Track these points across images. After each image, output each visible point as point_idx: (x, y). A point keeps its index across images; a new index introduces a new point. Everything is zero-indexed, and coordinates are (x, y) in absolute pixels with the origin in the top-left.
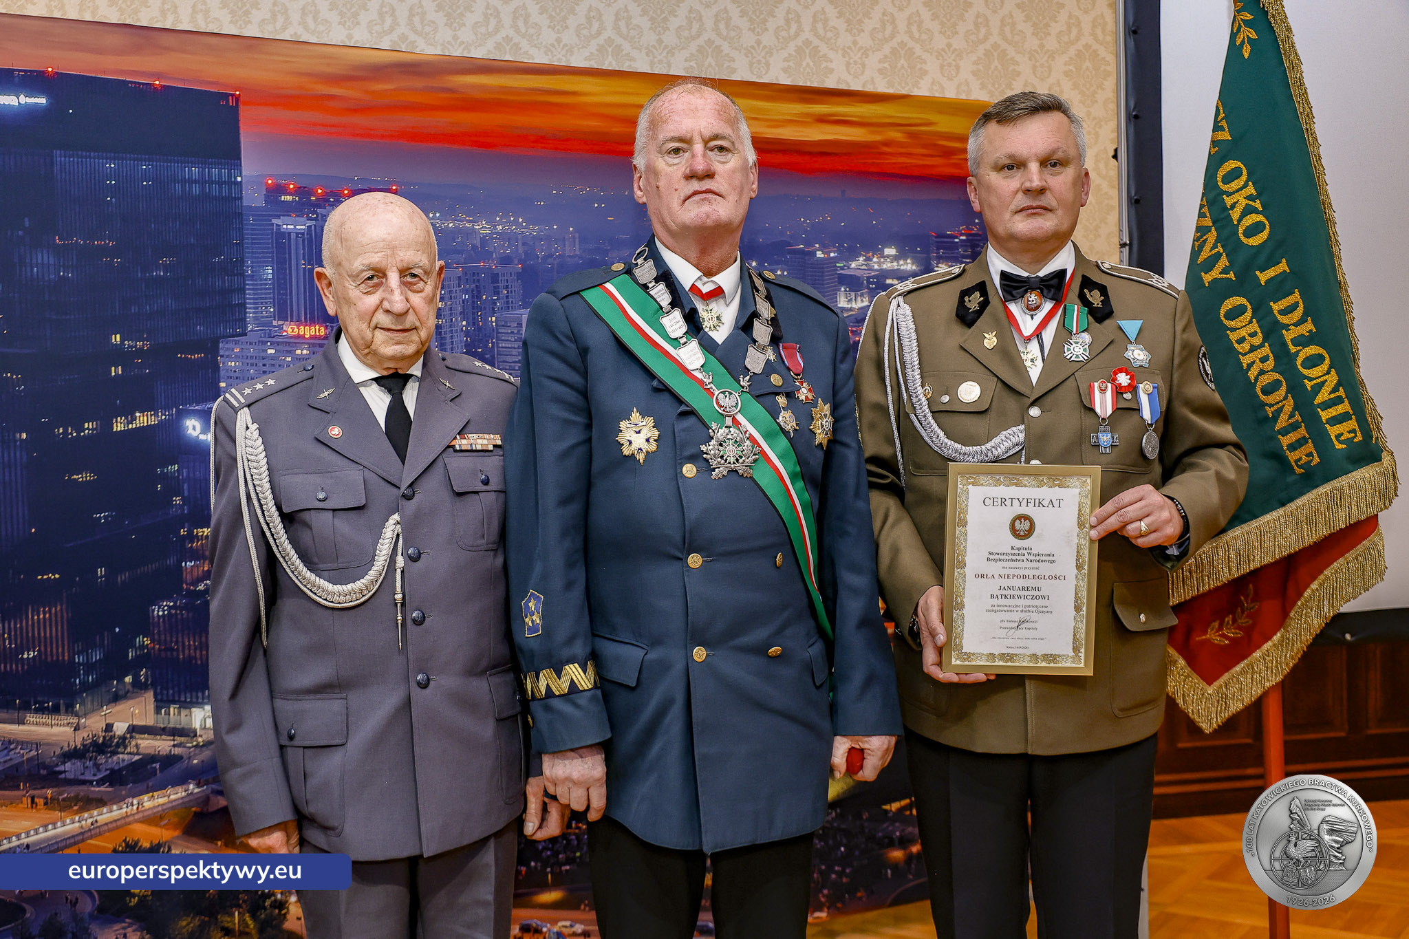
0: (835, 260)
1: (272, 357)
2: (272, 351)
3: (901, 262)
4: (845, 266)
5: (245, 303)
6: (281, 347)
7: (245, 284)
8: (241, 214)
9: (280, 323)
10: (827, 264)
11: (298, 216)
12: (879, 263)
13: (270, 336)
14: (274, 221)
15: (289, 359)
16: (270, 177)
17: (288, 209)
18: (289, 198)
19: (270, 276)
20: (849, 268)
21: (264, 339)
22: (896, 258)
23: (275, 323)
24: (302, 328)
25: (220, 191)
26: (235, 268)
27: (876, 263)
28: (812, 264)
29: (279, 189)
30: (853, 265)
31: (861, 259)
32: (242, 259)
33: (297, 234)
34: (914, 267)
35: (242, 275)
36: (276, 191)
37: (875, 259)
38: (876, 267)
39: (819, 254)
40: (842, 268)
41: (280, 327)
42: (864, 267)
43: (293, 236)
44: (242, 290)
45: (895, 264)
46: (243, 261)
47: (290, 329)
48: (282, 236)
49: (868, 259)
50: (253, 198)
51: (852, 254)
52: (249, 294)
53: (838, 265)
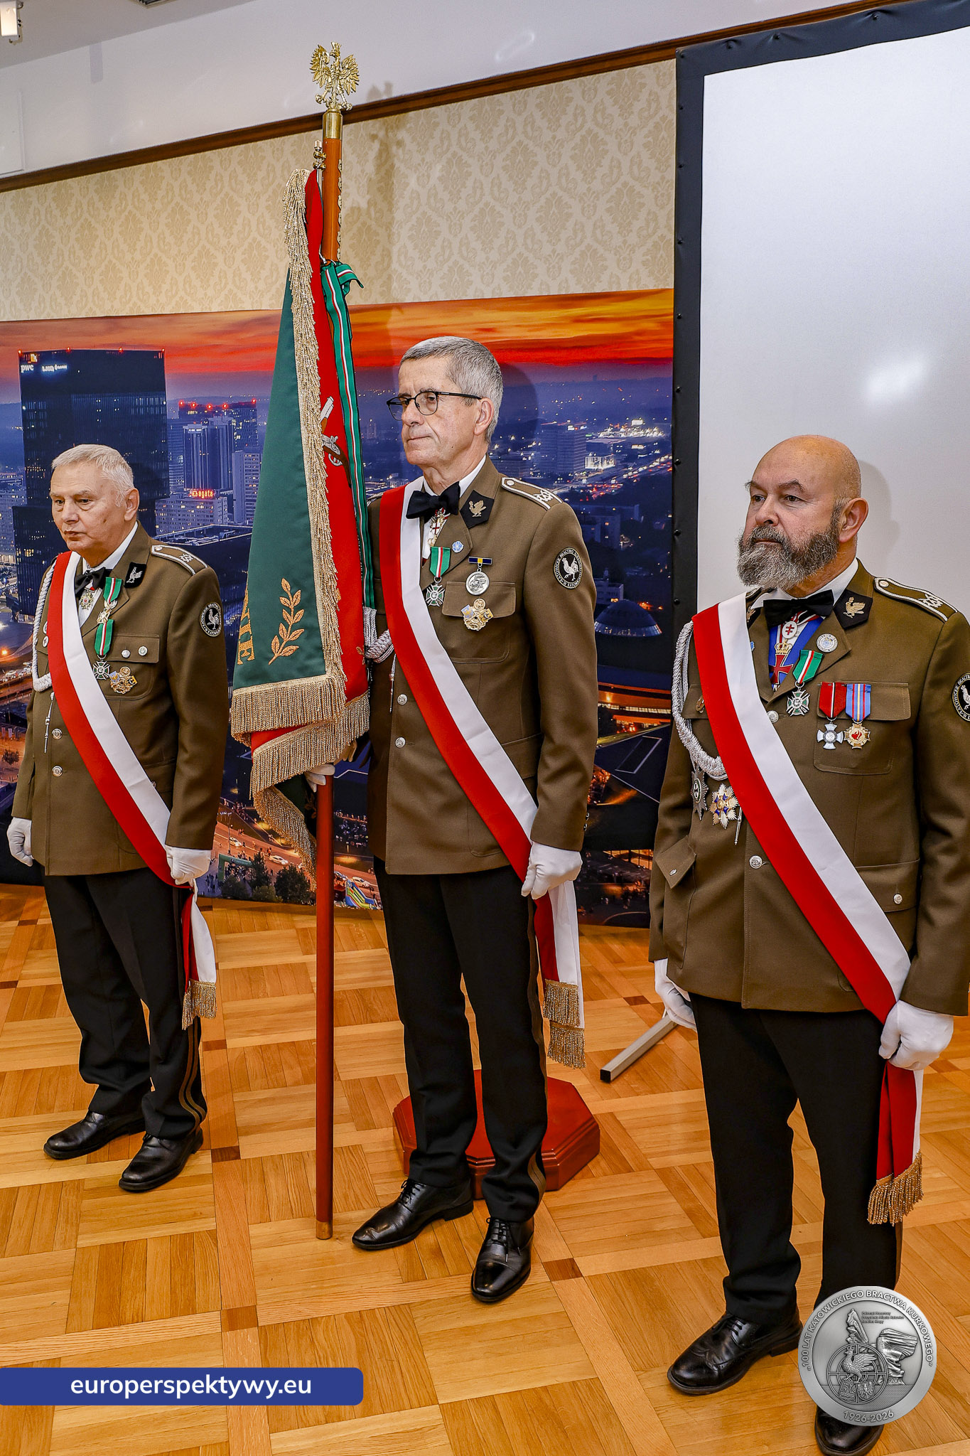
0: (585, 432)
1: (184, 510)
2: (184, 507)
3: (648, 431)
4: (593, 436)
5: (169, 478)
6: (188, 504)
7: (168, 467)
8: (165, 425)
9: (188, 489)
10: (578, 435)
11: (197, 423)
12: (626, 433)
13: (182, 498)
14: (184, 427)
15: (193, 511)
16: (182, 400)
17: (191, 420)
18: (192, 412)
19: (182, 461)
20: (597, 437)
21: (178, 500)
22: (643, 427)
23: (185, 490)
24: (200, 492)
25: (155, 411)
26: (163, 458)
27: (623, 433)
28: (564, 436)
29: (187, 408)
30: (601, 435)
31: (609, 430)
32: (167, 452)
33: (197, 434)
34: (660, 434)
35: (167, 461)
36: (185, 409)
37: (622, 430)
38: (623, 435)
39: (571, 428)
40: (591, 438)
41: (188, 492)
42: (611, 436)
43: (195, 436)
44: (167, 470)
45: (642, 432)
46: (166, 453)
47: (193, 493)
48: (188, 435)
49: (617, 430)
50: (172, 414)
51: (601, 426)
52: (171, 473)
53: (587, 436)
